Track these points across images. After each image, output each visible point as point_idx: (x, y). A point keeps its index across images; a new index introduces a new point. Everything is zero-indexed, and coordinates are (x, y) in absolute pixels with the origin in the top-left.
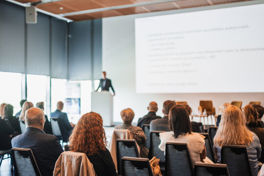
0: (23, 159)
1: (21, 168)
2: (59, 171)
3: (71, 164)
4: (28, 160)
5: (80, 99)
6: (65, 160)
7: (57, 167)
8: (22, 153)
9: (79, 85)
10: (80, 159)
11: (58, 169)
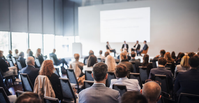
0: (24, 78)
1: (24, 81)
2: (37, 83)
3: (41, 80)
4: (26, 78)
5: (68, 45)
6: (39, 79)
7: (36, 81)
8: (24, 76)
9: (68, 39)
10: (44, 78)
11: (36, 82)
